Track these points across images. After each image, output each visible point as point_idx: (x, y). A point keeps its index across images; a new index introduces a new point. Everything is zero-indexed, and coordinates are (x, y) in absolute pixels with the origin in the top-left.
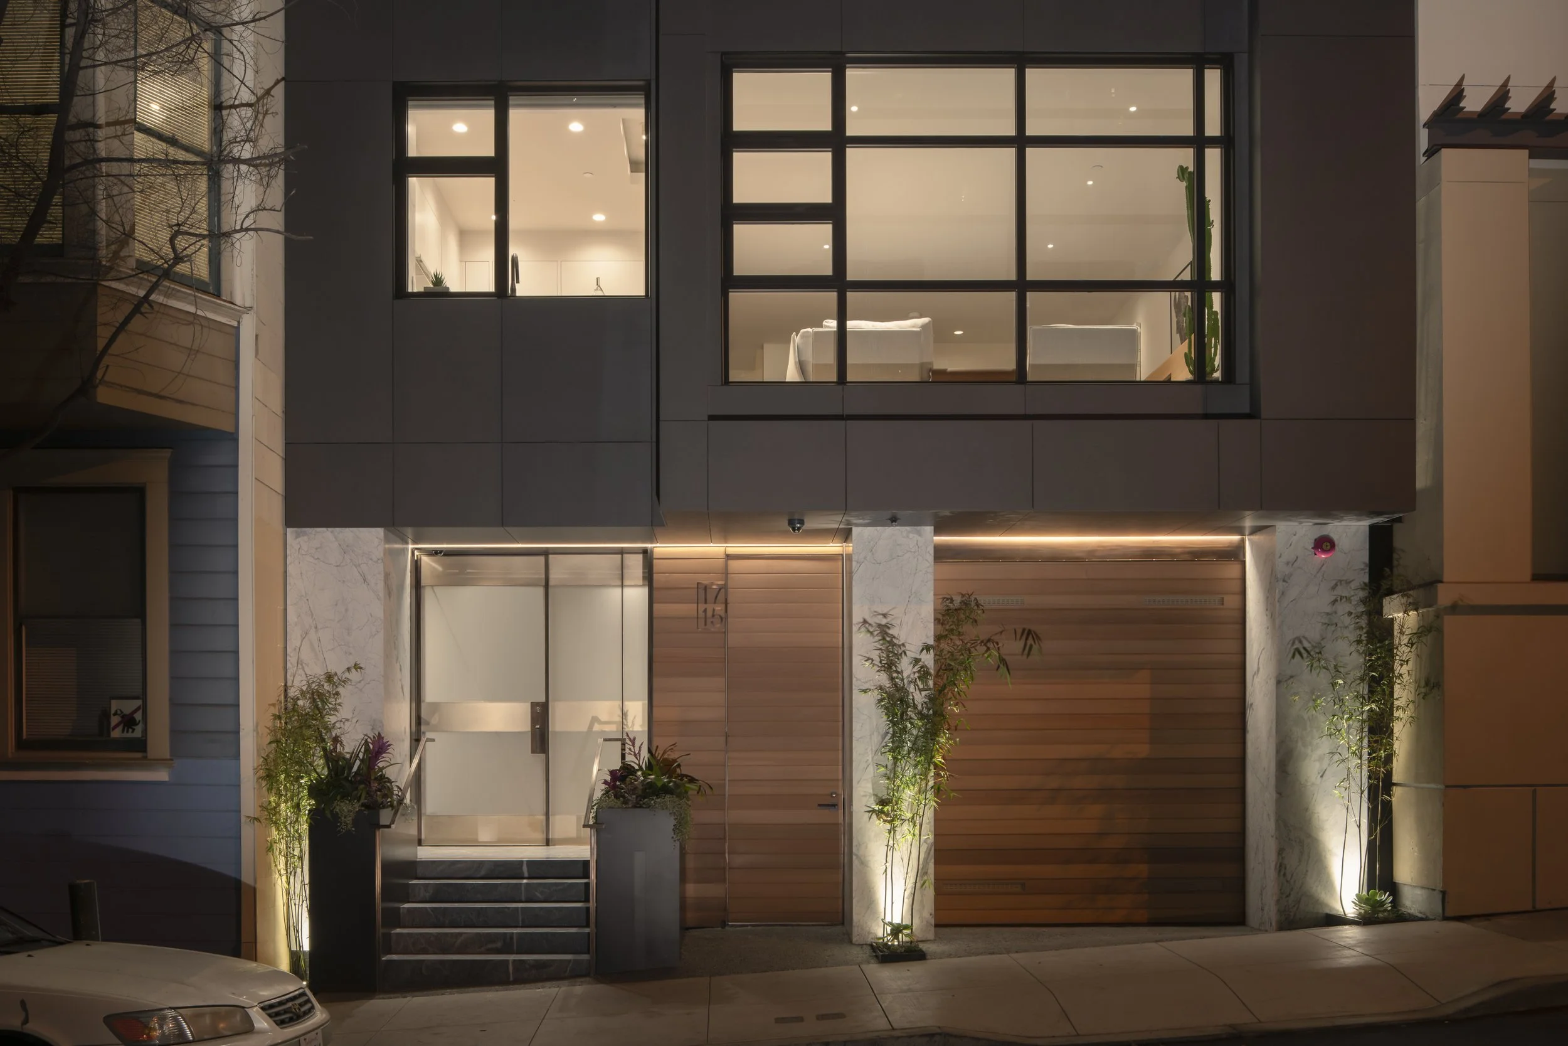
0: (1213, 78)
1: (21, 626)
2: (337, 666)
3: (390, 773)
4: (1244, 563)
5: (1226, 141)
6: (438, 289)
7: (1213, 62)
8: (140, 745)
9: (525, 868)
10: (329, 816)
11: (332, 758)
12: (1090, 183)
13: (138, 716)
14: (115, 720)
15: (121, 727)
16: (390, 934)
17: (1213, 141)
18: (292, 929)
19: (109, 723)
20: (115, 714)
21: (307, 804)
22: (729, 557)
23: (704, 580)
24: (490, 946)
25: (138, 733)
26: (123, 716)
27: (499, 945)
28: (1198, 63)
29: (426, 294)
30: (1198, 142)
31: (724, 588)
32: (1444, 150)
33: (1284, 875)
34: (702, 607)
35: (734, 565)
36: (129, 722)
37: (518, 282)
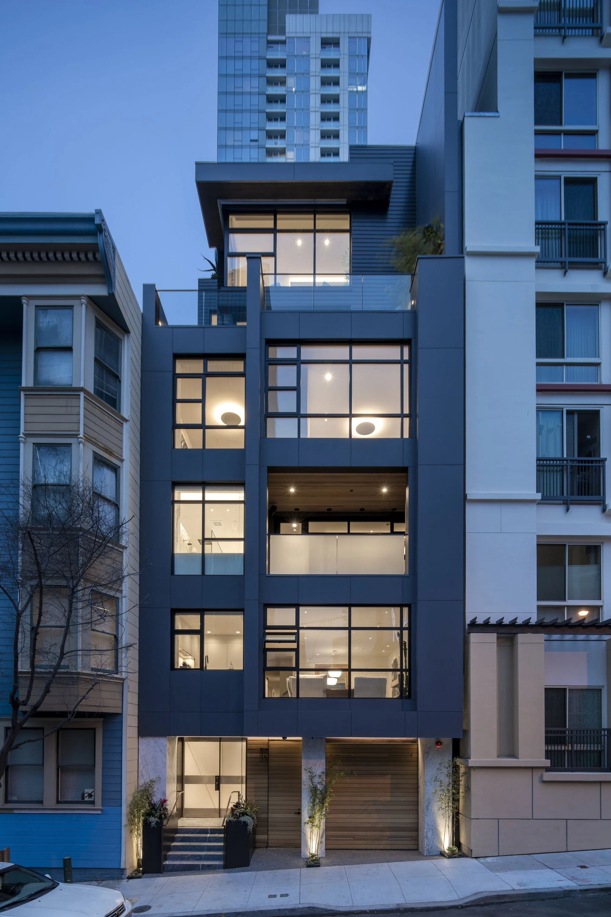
0: (406, 610)
1: (59, 768)
2: (153, 777)
3: (167, 807)
4: (418, 744)
5: (409, 629)
6: (185, 667)
7: (405, 605)
8: (93, 803)
9: (209, 831)
10: (148, 822)
11: (150, 804)
12: (370, 638)
13: (93, 794)
14: (86, 795)
15: (88, 797)
16: (167, 855)
17: (405, 629)
18: (138, 854)
19: (84, 796)
20: (86, 793)
21: (142, 818)
22: (269, 740)
23: (262, 747)
24: (196, 858)
25: (92, 799)
26: (89, 794)
27: (198, 858)
28: (401, 606)
29: (181, 669)
30: (401, 629)
31: (267, 749)
32: (471, 634)
33: (428, 839)
34: (261, 755)
35: (271, 742)
36: (90, 795)
37: (208, 663)
